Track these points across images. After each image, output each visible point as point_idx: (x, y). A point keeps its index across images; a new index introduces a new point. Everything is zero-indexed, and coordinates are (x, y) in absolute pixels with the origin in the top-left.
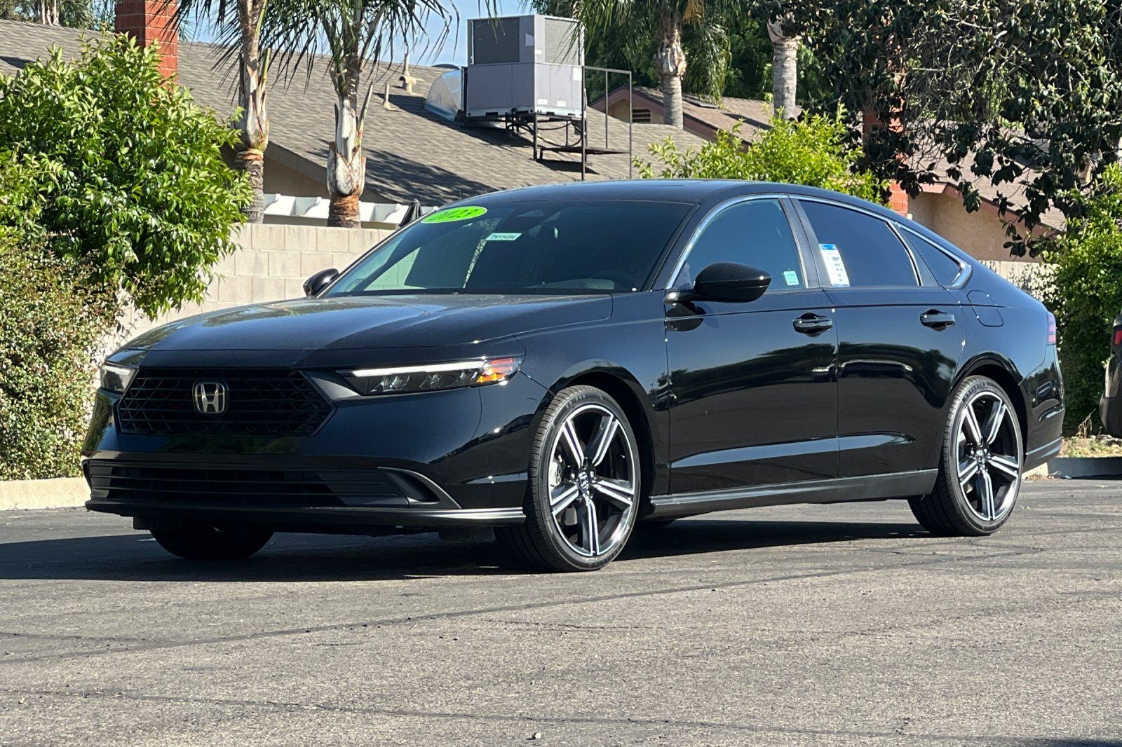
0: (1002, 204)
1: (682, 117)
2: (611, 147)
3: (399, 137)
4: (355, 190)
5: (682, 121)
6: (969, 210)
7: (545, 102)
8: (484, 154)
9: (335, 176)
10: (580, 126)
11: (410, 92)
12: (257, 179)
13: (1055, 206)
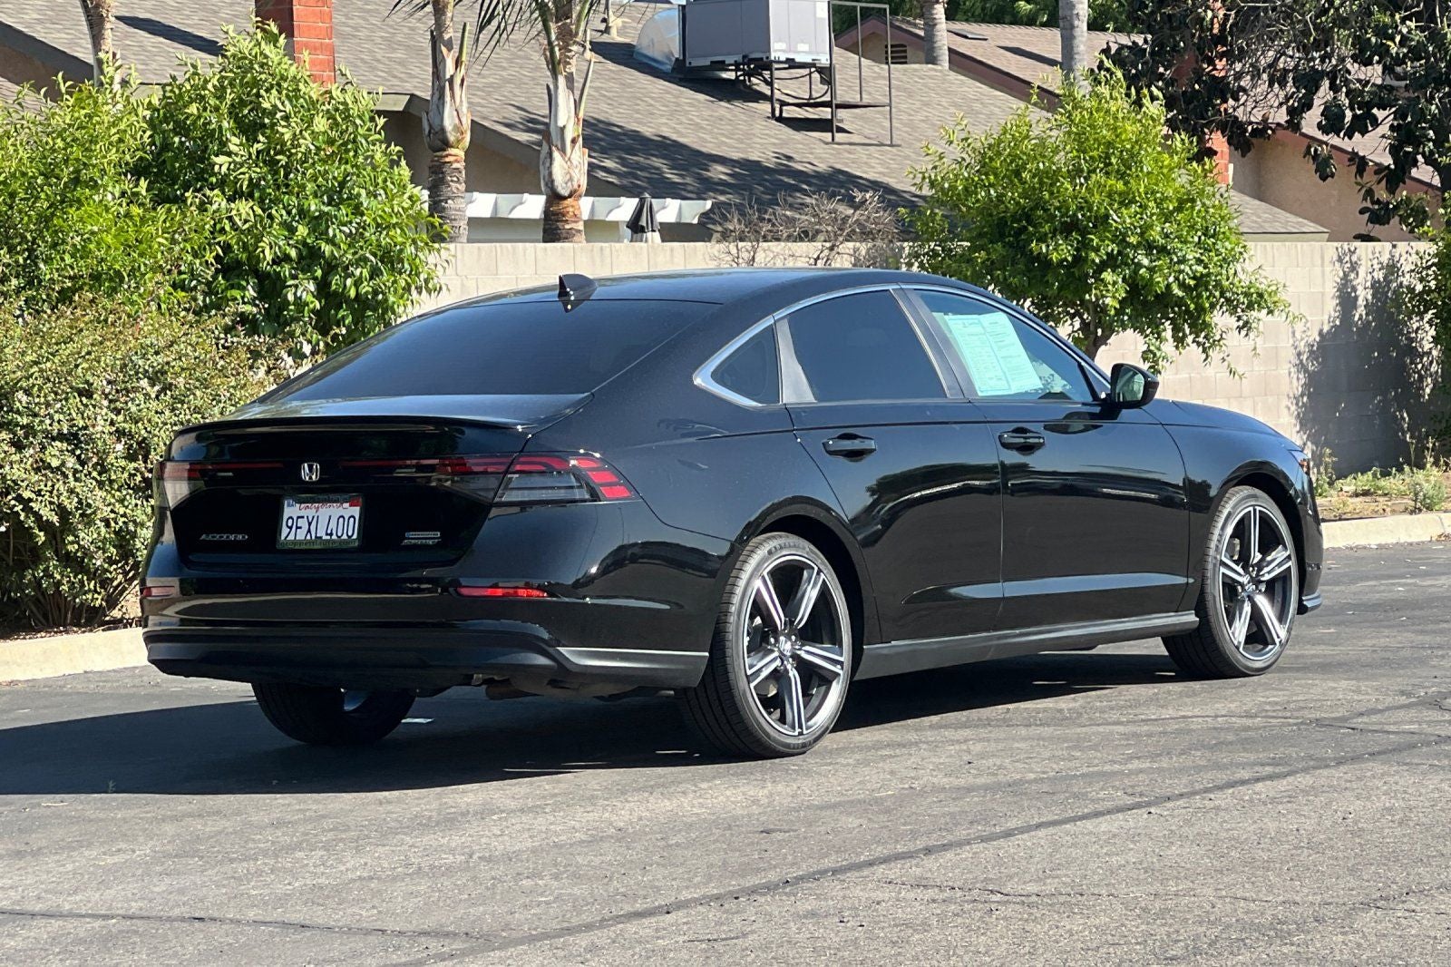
0: (1360, 163)
1: (947, 52)
2: (866, 101)
3: (605, 96)
4: (575, 191)
5: (947, 58)
6: (1324, 178)
7: (783, 46)
8: (710, 113)
9: (550, 174)
10: (827, 74)
11: (615, 37)
12: (458, 185)
13: (1426, 163)
